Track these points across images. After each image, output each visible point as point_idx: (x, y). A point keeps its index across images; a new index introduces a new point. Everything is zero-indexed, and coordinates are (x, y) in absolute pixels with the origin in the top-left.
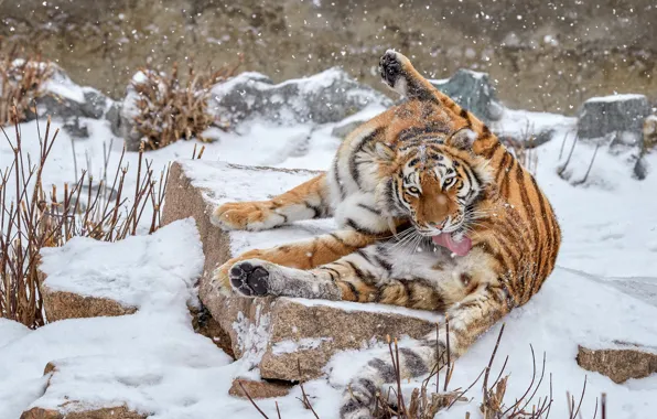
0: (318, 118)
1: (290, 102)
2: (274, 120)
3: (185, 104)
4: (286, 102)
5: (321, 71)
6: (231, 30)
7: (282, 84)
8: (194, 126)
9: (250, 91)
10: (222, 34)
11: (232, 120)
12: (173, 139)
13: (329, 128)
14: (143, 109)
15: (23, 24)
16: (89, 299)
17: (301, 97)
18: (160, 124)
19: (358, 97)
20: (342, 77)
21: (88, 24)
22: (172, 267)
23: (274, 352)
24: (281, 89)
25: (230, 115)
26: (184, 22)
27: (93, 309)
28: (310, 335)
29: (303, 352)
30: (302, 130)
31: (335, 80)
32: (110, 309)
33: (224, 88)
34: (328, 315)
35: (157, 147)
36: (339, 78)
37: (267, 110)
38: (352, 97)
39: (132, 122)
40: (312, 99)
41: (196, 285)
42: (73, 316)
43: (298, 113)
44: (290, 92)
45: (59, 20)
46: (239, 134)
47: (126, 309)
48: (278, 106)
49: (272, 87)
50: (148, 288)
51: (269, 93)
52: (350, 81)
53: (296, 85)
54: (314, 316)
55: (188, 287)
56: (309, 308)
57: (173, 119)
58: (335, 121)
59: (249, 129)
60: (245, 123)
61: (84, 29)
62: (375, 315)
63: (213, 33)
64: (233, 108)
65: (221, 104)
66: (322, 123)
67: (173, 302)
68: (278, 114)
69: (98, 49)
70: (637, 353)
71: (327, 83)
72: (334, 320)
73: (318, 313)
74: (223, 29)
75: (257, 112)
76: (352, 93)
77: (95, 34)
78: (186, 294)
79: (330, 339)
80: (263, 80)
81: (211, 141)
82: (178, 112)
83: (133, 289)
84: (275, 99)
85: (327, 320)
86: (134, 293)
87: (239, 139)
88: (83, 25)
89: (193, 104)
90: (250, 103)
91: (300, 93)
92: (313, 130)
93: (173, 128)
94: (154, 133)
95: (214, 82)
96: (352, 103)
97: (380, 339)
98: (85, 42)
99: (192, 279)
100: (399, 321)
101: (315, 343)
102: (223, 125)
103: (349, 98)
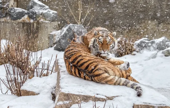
0: (159, 49)
1: (153, 45)
2: (149, 49)
3: (128, 46)
4: (152, 45)
5: (161, 37)
6: (167, 28)
7: (151, 41)
8: (130, 51)
9: (144, 42)
10: (165, 29)
11: (139, 50)
12: (125, 54)
13: (161, 51)
14: (119, 47)
15: (119, 27)
16: (29, 91)
17: (155, 44)
18: (122, 51)
19: (168, 44)
20: (165, 39)
21: (134, 27)
22: (49, 84)
23: (57, 104)
24: (151, 42)
25: (139, 48)
26: (156, 26)
27: (30, 94)
28: (66, 100)
29: (65, 104)
30: (155, 52)
31: (163, 40)
32: (33, 94)
33: (138, 42)
34: (71, 96)
35: (122, 56)
36: (164, 39)
37: (147, 47)
38: (167, 44)
39: (116, 50)
40: (158, 44)
41: (54, 88)
42: (26, 95)
43: (154, 48)
44: (153, 43)
45: (127, 26)
46: (141, 53)
47: (36, 94)
48: (150, 46)
49: (149, 41)
50: (42, 89)
51: (148, 43)
52: (167, 40)
53: (154, 41)
54: (68, 96)
55: (52, 89)
56: (66, 94)
57: (125, 49)
58: (163, 50)
59: (143, 52)
60: (142, 50)
61: (133, 28)
62: (83, 96)
63: (163, 29)
64: (140, 47)
65: (137, 46)
66: (160, 50)
67: (48, 92)
68: (150, 48)
69: (136, 33)
70: (149, 105)
71: (161, 41)
72: (73, 97)
73: (69, 95)
74: (165, 28)
75: (145, 48)
76: (167, 43)
77: (135, 29)
78: (51, 90)
79: (71, 101)
80: (147, 40)
81: (134, 55)
82: (127, 48)
83: (39, 89)
84: (150, 44)
85: (71, 97)
86: (39, 90)
87: (141, 54)
88: (133, 27)
89: (130, 46)
90: (144, 45)
91: (155, 43)
92: (158, 52)
93: (125, 52)
94: (121, 53)
95: (136, 41)
96: (167, 45)
97: (84, 101)
98: (133, 31)
99: (53, 87)
100: (90, 97)
101: (67, 102)
102: (137, 51)
103: (166, 44)
